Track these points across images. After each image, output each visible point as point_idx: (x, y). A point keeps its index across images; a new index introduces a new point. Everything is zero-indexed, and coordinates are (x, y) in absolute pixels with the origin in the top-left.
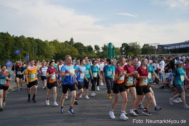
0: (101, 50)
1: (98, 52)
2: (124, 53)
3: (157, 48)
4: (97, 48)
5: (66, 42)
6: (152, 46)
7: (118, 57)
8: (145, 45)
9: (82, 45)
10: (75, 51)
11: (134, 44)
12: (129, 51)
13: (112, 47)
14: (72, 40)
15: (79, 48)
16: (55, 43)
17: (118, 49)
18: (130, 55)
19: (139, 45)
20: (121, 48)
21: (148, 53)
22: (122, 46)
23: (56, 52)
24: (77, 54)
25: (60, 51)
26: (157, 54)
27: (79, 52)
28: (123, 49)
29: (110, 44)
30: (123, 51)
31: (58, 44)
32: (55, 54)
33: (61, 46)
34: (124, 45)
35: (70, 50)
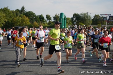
0: (53, 20)
1: (50, 22)
2: (75, 23)
3: (108, 19)
4: (48, 17)
5: (17, 10)
6: (102, 17)
7: (69, 27)
8: (96, 16)
9: (33, 14)
10: (26, 20)
11: (85, 14)
12: (80, 22)
13: (63, 17)
14: (23, 8)
15: (31, 17)
16: (5, 10)
17: (69, 19)
18: (81, 25)
19: (89, 16)
20: (72, 18)
21: (99, 23)
22: (73, 16)
23: (6, 20)
24: (28, 23)
25: (10, 19)
26: (108, 25)
27: (30, 21)
28: (74, 19)
29: (62, 14)
30: (75, 21)
31: (9, 12)
32: (5, 22)
33: (12, 15)
34: (75, 15)
35: (21, 18)
